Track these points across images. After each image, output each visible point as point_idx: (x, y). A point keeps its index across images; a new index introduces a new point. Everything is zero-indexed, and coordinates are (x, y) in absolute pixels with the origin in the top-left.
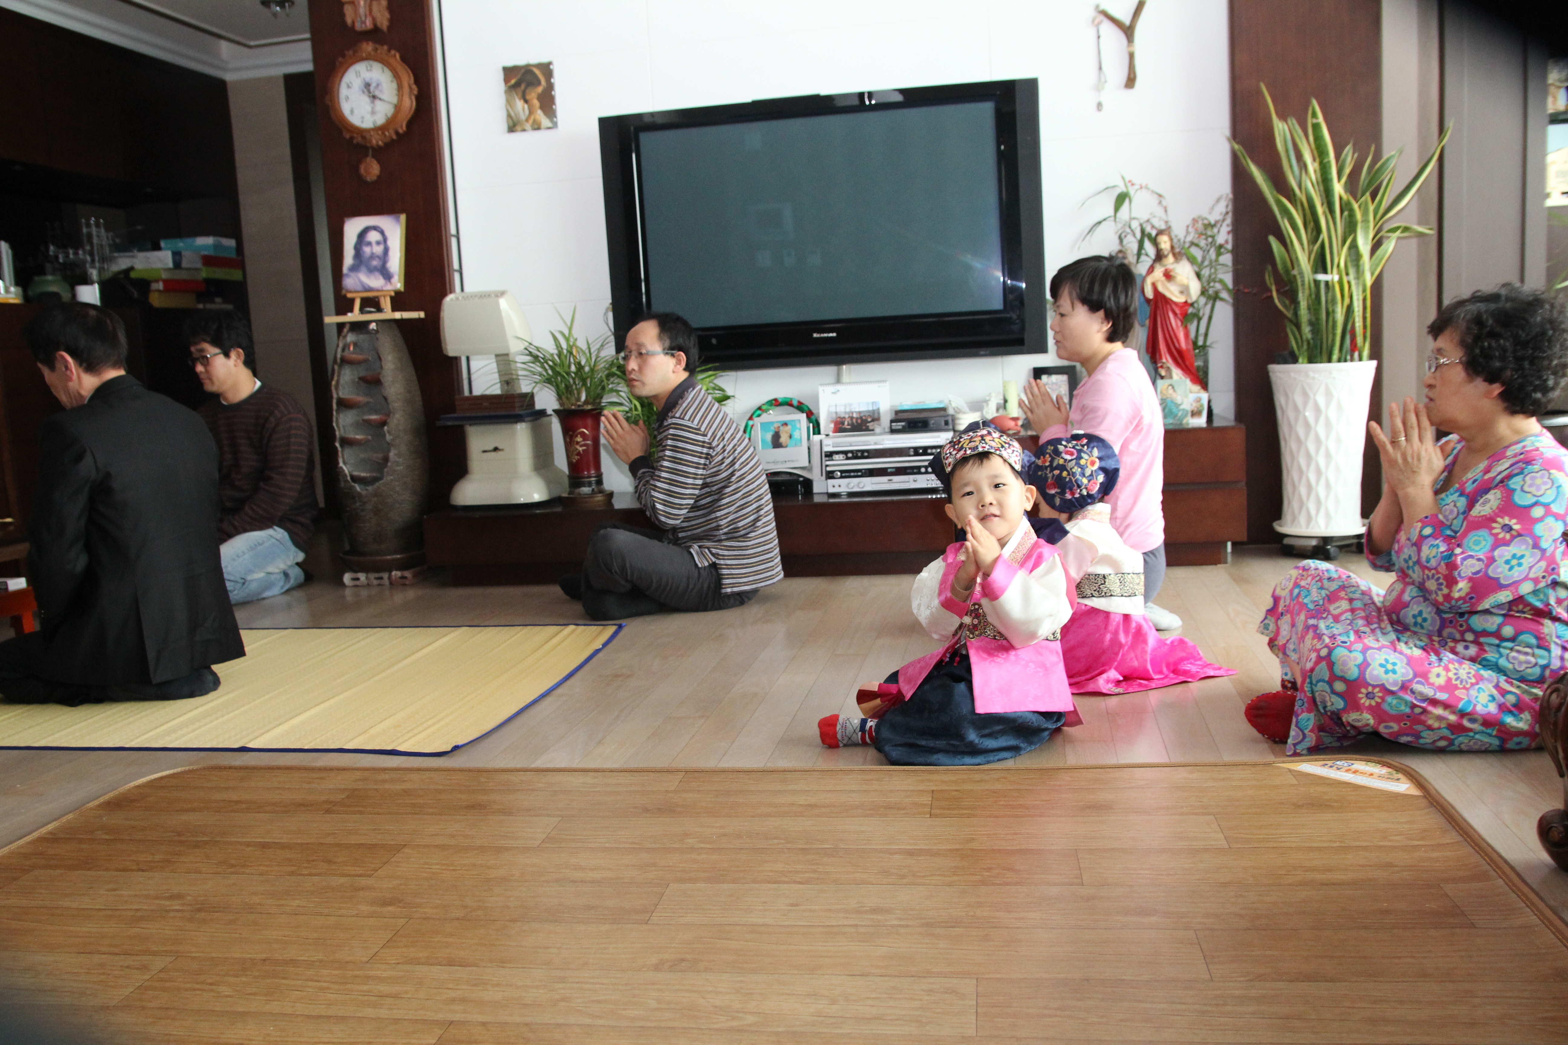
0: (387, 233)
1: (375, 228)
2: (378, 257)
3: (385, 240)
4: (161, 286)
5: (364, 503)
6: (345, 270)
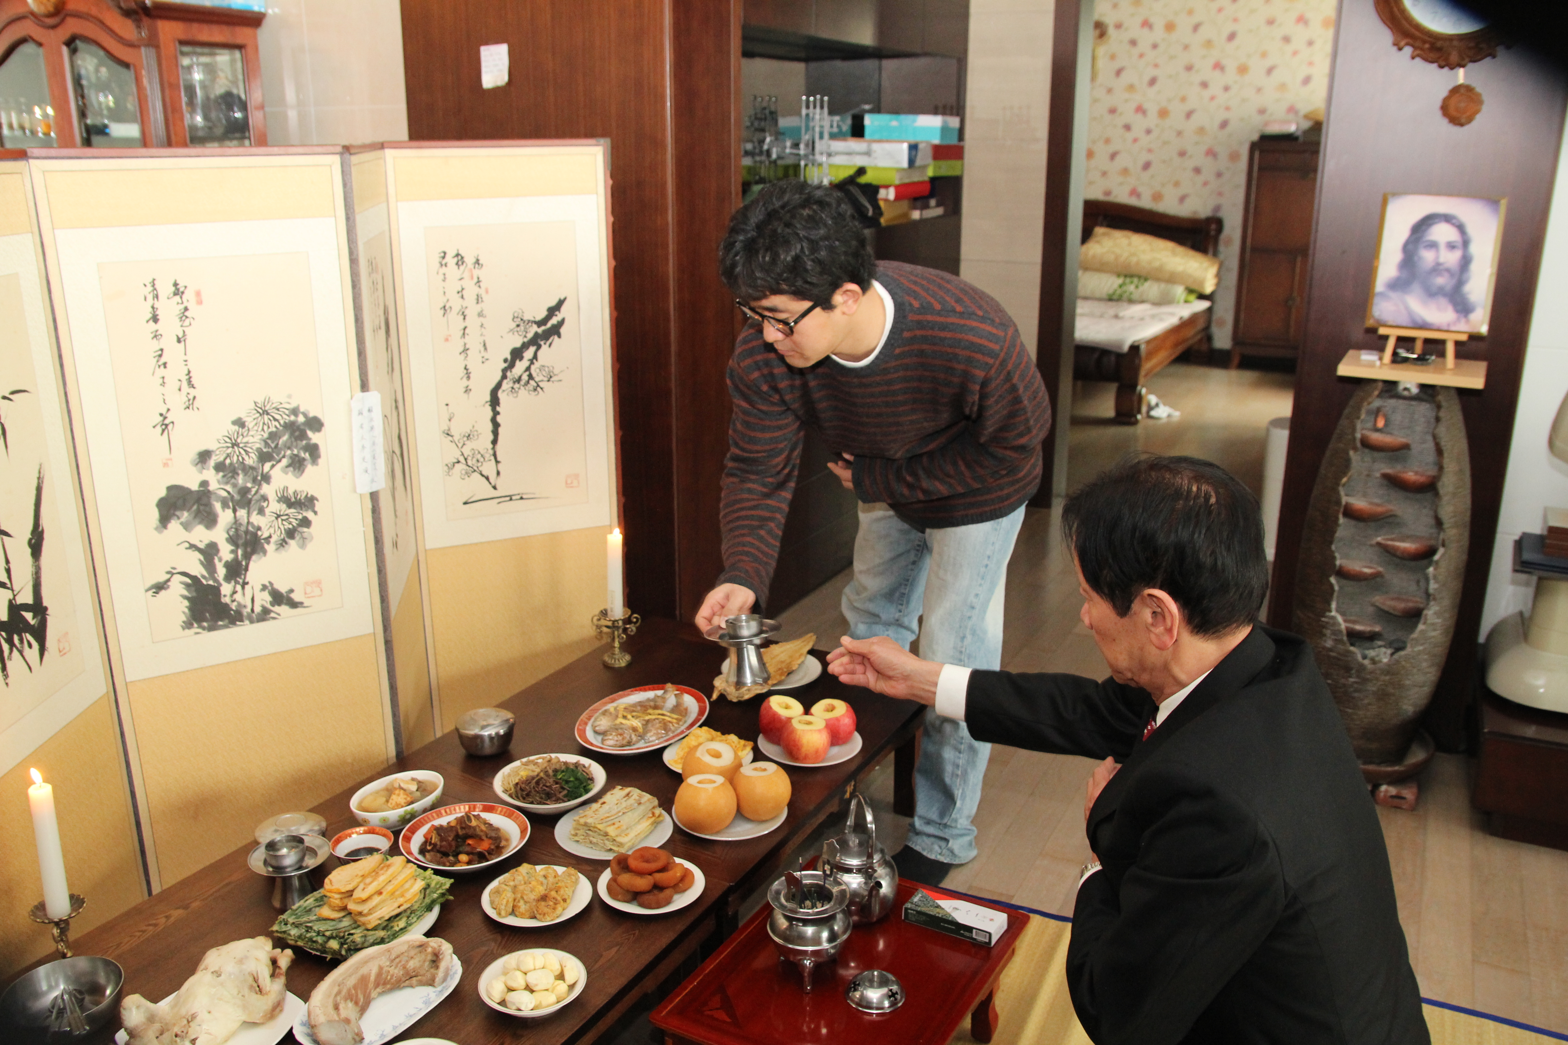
0: (1470, 230)
1: (1447, 218)
2: (1448, 270)
3: (1466, 243)
4: (891, 194)
5: (1365, 681)
6: (1380, 284)
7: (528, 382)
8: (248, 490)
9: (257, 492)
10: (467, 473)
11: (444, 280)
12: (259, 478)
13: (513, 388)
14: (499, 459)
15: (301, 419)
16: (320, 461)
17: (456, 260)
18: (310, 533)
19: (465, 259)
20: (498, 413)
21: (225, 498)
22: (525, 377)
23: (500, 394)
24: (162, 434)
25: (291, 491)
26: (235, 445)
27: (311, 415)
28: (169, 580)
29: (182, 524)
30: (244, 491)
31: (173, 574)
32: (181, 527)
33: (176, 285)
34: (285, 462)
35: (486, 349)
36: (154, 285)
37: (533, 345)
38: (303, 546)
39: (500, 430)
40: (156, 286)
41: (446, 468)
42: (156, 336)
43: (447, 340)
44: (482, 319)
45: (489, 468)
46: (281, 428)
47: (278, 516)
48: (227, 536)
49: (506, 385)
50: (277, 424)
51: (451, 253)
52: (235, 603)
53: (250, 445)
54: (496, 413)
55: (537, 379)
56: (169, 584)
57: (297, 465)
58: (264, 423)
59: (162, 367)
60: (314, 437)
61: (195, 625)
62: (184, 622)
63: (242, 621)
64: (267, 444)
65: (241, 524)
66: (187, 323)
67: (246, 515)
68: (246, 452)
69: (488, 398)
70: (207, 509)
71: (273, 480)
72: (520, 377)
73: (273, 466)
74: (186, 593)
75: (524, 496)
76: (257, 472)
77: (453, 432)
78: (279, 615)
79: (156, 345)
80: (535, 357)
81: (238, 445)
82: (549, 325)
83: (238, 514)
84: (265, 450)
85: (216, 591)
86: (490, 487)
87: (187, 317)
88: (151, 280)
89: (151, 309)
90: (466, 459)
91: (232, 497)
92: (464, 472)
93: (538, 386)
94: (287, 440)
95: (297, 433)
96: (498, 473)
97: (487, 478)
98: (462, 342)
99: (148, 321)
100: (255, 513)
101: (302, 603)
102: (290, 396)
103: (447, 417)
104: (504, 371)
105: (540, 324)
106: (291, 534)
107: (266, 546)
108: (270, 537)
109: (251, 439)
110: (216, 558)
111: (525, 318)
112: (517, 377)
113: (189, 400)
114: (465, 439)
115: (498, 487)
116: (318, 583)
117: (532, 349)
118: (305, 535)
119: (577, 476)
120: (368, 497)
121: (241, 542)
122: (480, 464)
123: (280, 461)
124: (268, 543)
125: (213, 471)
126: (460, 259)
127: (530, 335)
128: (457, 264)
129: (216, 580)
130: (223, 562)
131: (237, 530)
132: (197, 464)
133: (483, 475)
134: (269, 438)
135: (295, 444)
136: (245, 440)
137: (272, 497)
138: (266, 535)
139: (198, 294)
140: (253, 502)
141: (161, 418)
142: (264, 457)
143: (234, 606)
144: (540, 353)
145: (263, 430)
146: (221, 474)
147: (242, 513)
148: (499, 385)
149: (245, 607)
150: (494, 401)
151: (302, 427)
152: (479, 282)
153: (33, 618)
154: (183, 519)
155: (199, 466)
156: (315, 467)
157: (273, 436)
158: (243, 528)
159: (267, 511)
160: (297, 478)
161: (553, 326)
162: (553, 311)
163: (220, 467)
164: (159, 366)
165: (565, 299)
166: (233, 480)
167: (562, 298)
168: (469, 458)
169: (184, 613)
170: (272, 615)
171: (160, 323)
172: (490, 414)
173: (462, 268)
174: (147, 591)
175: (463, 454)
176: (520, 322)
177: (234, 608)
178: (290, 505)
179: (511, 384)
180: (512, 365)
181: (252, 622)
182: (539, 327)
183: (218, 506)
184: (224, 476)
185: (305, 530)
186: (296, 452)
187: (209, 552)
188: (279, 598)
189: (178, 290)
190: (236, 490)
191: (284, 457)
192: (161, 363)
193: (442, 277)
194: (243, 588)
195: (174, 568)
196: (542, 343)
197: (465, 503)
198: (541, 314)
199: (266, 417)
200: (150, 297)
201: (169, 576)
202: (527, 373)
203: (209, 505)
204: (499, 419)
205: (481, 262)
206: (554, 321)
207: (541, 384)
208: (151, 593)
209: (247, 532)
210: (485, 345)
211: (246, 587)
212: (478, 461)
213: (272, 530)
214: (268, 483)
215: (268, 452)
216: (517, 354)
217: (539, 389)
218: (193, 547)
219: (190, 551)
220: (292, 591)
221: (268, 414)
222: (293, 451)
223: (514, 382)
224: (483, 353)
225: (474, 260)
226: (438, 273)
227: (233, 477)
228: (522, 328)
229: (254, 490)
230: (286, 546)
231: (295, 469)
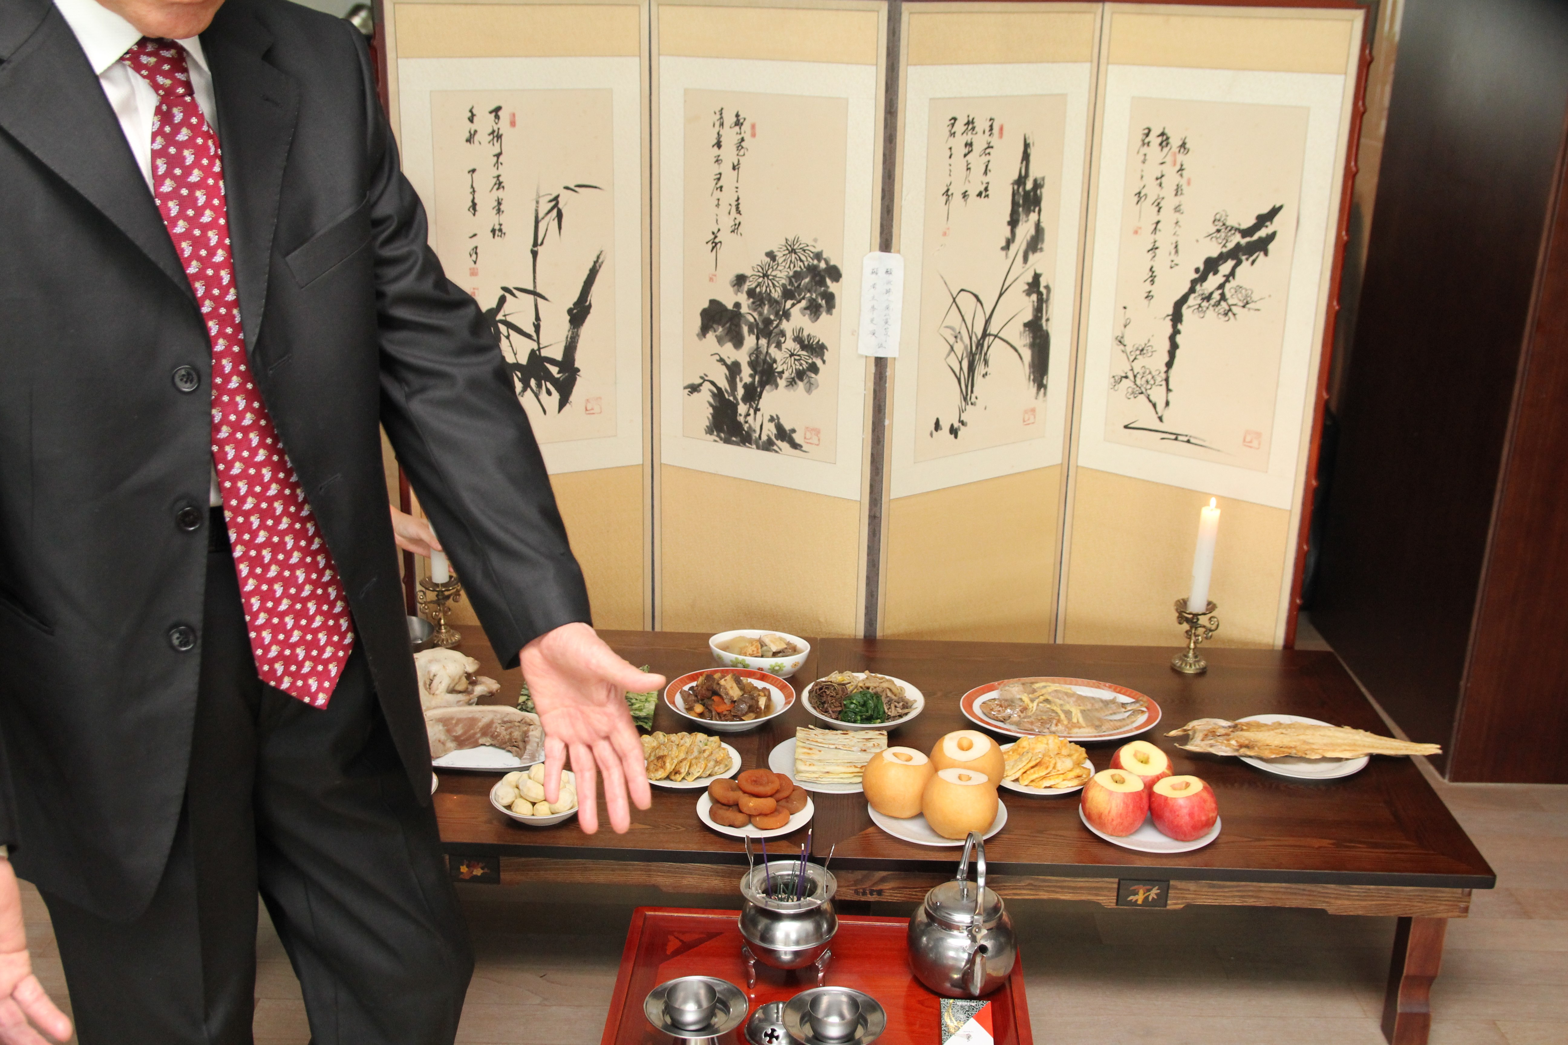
7: (1218, 303)
8: (771, 322)
9: (777, 326)
10: (1133, 393)
11: (1144, 162)
12: (781, 313)
13: (1200, 306)
14: (1171, 387)
15: (823, 265)
16: (834, 311)
17: (1160, 139)
18: (816, 380)
19: (1170, 140)
20: (1179, 332)
21: (752, 323)
22: (1216, 296)
23: (1185, 310)
24: (712, 251)
25: (805, 334)
26: (765, 275)
27: (832, 263)
28: (701, 385)
29: (716, 336)
30: (767, 322)
31: (705, 380)
32: (715, 340)
33: (737, 116)
34: (804, 303)
35: (1177, 252)
36: (721, 114)
37: (1233, 259)
38: (809, 390)
39: (1178, 352)
40: (724, 115)
41: (1112, 380)
42: (717, 161)
43: (1136, 232)
44: (1177, 215)
45: (1158, 394)
46: (805, 270)
47: (792, 355)
48: (748, 359)
49: (1193, 300)
50: (801, 264)
51: (1155, 132)
52: (747, 425)
53: (777, 279)
54: (1176, 332)
55: (1230, 302)
56: (701, 388)
57: (814, 310)
58: (791, 261)
59: (719, 190)
60: (832, 287)
61: (715, 433)
62: (707, 426)
63: (750, 443)
64: (791, 283)
65: (761, 352)
66: (741, 153)
67: (766, 345)
68: (774, 286)
69: (1170, 311)
70: (737, 329)
71: (792, 318)
72: (1211, 294)
73: (793, 305)
74: (712, 401)
75: (1192, 440)
76: (780, 307)
77: (1126, 341)
78: (781, 450)
79: (716, 169)
80: (1232, 273)
81: (768, 277)
82: (1256, 237)
83: (760, 342)
84: (789, 287)
85: (734, 407)
86: (1155, 417)
87: (742, 148)
88: (720, 109)
89: (716, 135)
90: (1135, 376)
91: (757, 324)
92: (1130, 390)
93: (1230, 310)
94: (808, 283)
95: (817, 278)
96: (1167, 404)
97: (1154, 406)
98: (1152, 238)
99: (713, 146)
100: (774, 345)
101: (801, 446)
102: (815, 240)
103: (1123, 322)
104: (1194, 282)
105: (1246, 232)
106: (800, 375)
107: (778, 379)
108: (783, 372)
109: (779, 275)
110: (738, 377)
111: (1228, 224)
112: (1207, 293)
113: (735, 225)
114: (1138, 352)
115: (1164, 419)
116: (817, 432)
117: (1230, 263)
118: (812, 380)
119: (1258, 435)
120: (873, 360)
121: (759, 369)
122: (1149, 387)
123: (799, 302)
124: (781, 378)
125: (745, 296)
126: (1164, 139)
127: (1231, 245)
128: (1161, 144)
129: (735, 398)
130: (743, 383)
131: (757, 357)
132: (734, 286)
133: (1150, 401)
134: (794, 276)
135: (814, 288)
136: (774, 273)
137: (789, 334)
138: (779, 369)
139: (753, 127)
140: (773, 335)
141: (713, 237)
142: (788, 294)
143: (746, 427)
144: (1239, 270)
145: (789, 267)
146: (751, 300)
147: (763, 342)
148: (1184, 299)
149: (755, 431)
150: (1177, 317)
151: (823, 273)
152: (1181, 170)
153: (559, 373)
154: (718, 333)
155: (736, 287)
156: (829, 316)
157: (797, 275)
158: (762, 357)
159: (784, 346)
160: (813, 322)
161: (1260, 239)
162: (1263, 220)
163: (751, 293)
164: (717, 189)
165: (1281, 207)
166: (760, 309)
167: (1278, 206)
168: (1139, 376)
169: (708, 418)
170: (775, 448)
171: (722, 148)
172: (1169, 330)
173: (1166, 150)
174: (685, 388)
175: (1132, 370)
176: (1222, 227)
177: (746, 429)
178: (803, 347)
179: (1199, 301)
180: (1203, 278)
181: (758, 448)
182: (1243, 237)
183: (745, 329)
184: (753, 303)
185: (813, 375)
186: (814, 296)
187: (734, 369)
188: (783, 434)
189: (738, 120)
190: (762, 318)
191: (804, 298)
192: (718, 186)
193: (1142, 158)
194: (755, 413)
195: (707, 376)
196: (1244, 258)
197: (1126, 427)
198: (1248, 222)
199: (793, 256)
200: (717, 124)
201: (701, 381)
202: (1220, 291)
203: (738, 326)
204: (1179, 339)
205: (1187, 146)
206: (1263, 233)
207: (1234, 309)
208: (687, 391)
209: (765, 361)
210: (1176, 247)
211: (758, 412)
212: (1147, 382)
213: (785, 366)
214: (788, 320)
215: (791, 290)
216: (1211, 265)
217: (1230, 314)
218: (721, 360)
219: (719, 364)
220: (794, 431)
221: (795, 253)
222: (812, 295)
223: (1203, 299)
224: (1173, 257)
225: (1180, 143)
226: (1138, 152)
227: (760, 305)
228: (1223, 234)
229: (775, 323)
230: (795, 386)
231: (811, 314)
